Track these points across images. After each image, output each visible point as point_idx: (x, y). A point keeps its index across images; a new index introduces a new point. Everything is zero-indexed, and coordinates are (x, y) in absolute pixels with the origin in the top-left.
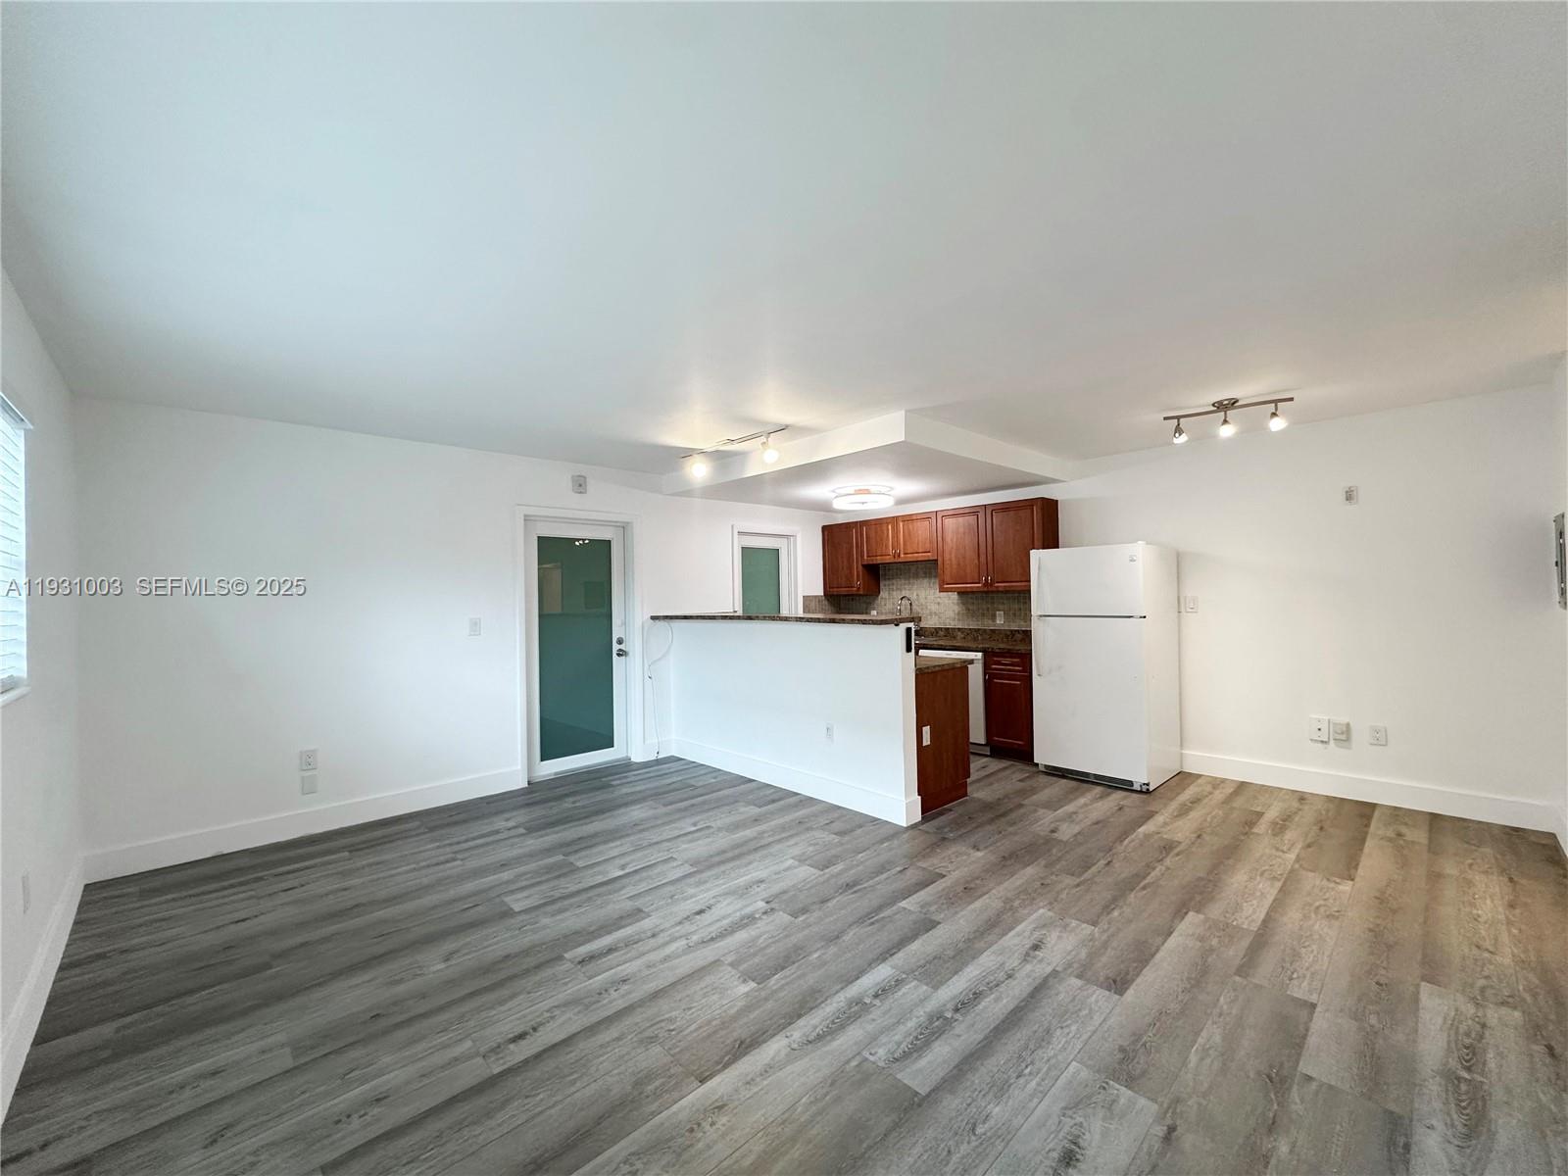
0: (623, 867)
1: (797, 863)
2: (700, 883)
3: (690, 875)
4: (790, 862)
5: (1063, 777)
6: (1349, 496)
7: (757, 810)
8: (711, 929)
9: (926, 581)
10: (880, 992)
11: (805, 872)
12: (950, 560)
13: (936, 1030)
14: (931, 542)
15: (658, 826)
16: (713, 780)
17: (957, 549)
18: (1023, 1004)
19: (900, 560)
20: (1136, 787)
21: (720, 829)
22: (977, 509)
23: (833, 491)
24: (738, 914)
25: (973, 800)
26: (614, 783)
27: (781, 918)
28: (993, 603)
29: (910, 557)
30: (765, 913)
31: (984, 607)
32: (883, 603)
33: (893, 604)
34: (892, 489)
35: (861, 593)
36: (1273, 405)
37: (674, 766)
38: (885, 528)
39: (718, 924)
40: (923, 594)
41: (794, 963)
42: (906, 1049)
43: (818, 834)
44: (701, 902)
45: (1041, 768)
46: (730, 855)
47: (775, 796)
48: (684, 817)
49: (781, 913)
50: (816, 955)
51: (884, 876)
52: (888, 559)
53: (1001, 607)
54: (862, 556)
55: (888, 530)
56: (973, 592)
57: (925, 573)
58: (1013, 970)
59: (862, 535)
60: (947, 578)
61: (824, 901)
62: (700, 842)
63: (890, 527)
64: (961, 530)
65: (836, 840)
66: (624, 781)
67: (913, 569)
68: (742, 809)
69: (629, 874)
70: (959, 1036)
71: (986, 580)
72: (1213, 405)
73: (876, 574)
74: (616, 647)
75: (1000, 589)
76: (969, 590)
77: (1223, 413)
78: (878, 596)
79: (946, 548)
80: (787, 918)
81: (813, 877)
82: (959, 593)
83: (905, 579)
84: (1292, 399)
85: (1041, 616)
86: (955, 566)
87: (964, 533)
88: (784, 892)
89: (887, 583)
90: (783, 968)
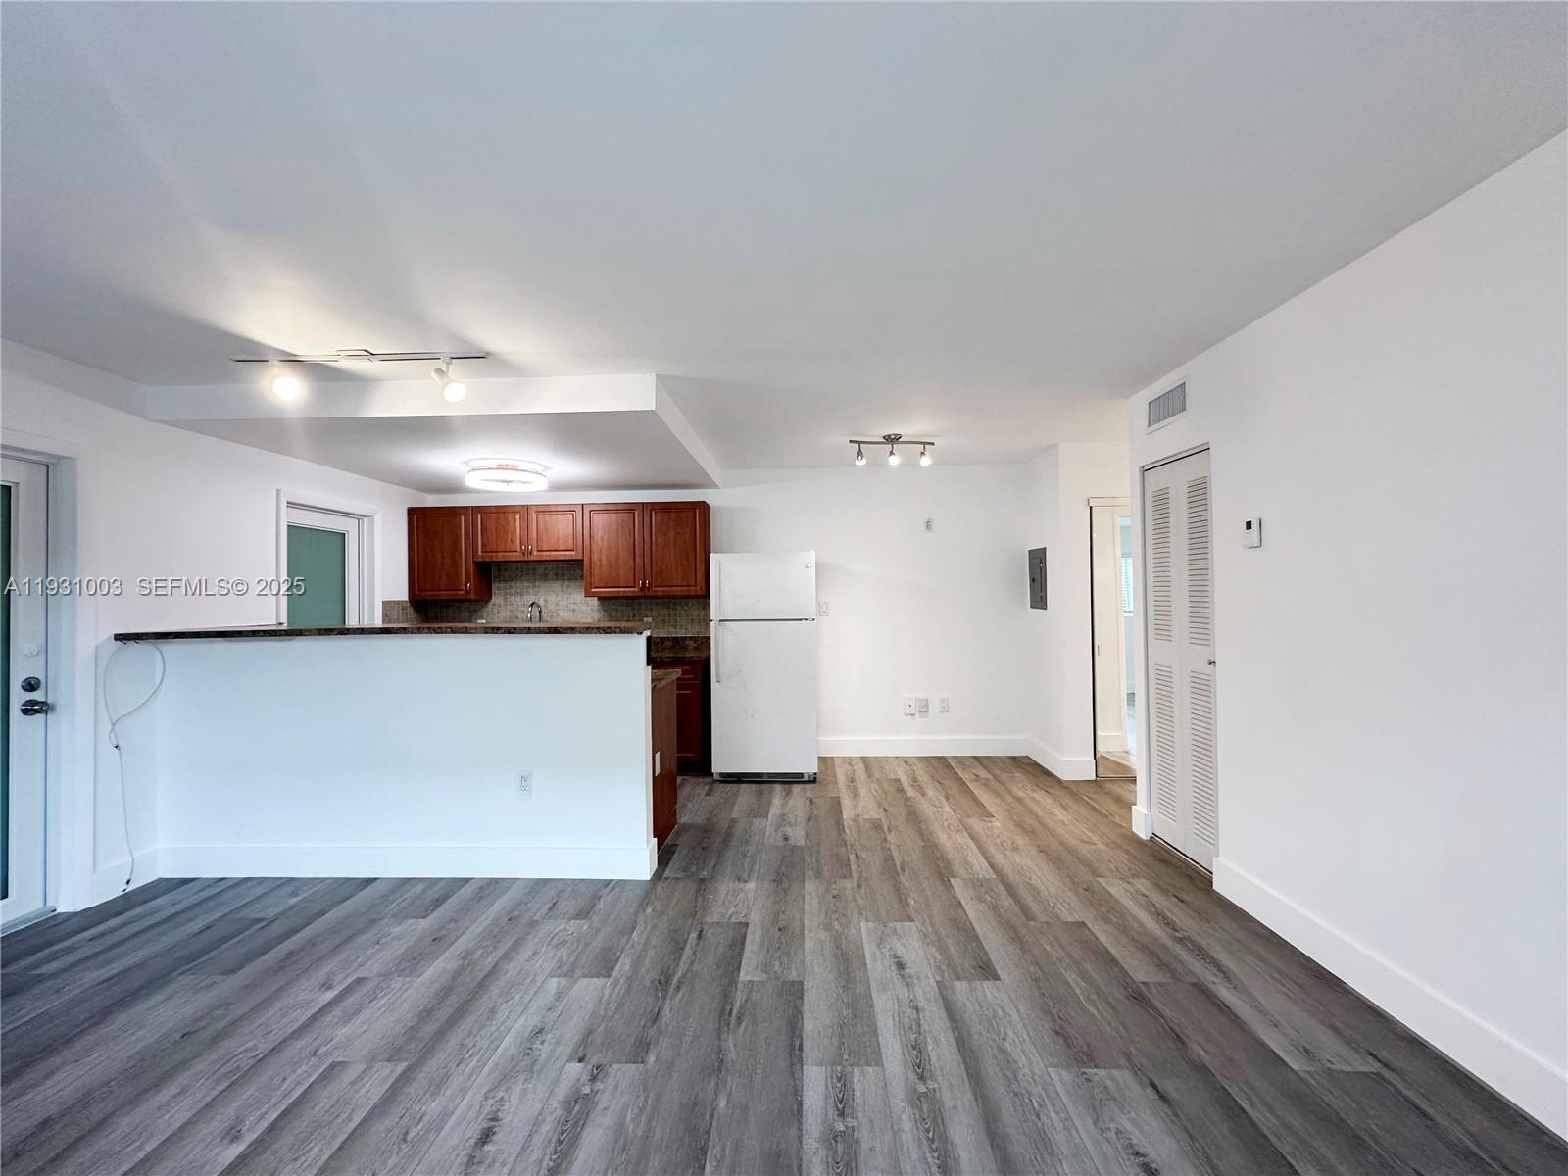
0: (233, 1134)
1: (563, 981)
2: (437, 1086)
3: (404, 1079)
4: (553, 984)
5: (740, 782)
6: (928, 525)
7: (424, 924)
8: (535, 1155)
9: (559, 583)
10: (840, 1107)
11: (588, 990)
12: (600, 560)
13: (932, 1115)
14: (574, 537)
15: (242, 1018)
16: (295, 900)
17: (609, 548)
18: (957, 1033)
19: (531, 558)
20: (806, 778)
21: (386, 976)
22: (634, 507)
23: (466, 462)
24: (554, 1104)
25: (685, 828)
26: (45, 970)
27: (623, 1075)
28: (640, 609)
29: (546, 555)
30: (593, 1078)
31: (631, 614)
32: (495, 611)
33: (511, 611)
34: (547, 468)
35: (472, 596)
36: (922, 446)
37: (187, 897)
38: (510, 518)
39: (538, 1140)
40: (552, 599)
41: (708, 1133)
42: (938, 1162)
43: (549, 927)
44: (472, 1114)
45: (716, 777)
46: (444, 1013)
47: (431, 895)
48: (289, 983)
49: (616, 1066)
50: (723, 1103)
51: (688, 951)
52: (514, 556)
53: (648, 613)
54: (475, 549)
55: (515, 521)
56: (617, 598)
57: (556, 575)
58: (912, 1000)
59: (474, 524)
60: (596, 581)
61: (656, 1018)
62: (366, 1014)
63: (518, 517)
64: (614, 528)
65: (585, 927)
66: (71, 958)
67: (541, 570)
68: (396, 930)
69: (259, 1141)
70: (955, 1107)
71: (644, 583)
72: (884, 438)
73: (491, 574)
74: (18, 697)
75: (658, 594)
76: (622, 594)
77: (890, 446)
78: (488, 601)
79: (594, 547)
80: (631, 1069)
81: (607, 992)
82: (599, 598)
83: (529, 581)
84: (933, 444)
85: (721, 621)
86: (604, 569)
87: (618, 531)
88: (589, 1032)
89: (502, 585)
90: (703, 1151)
